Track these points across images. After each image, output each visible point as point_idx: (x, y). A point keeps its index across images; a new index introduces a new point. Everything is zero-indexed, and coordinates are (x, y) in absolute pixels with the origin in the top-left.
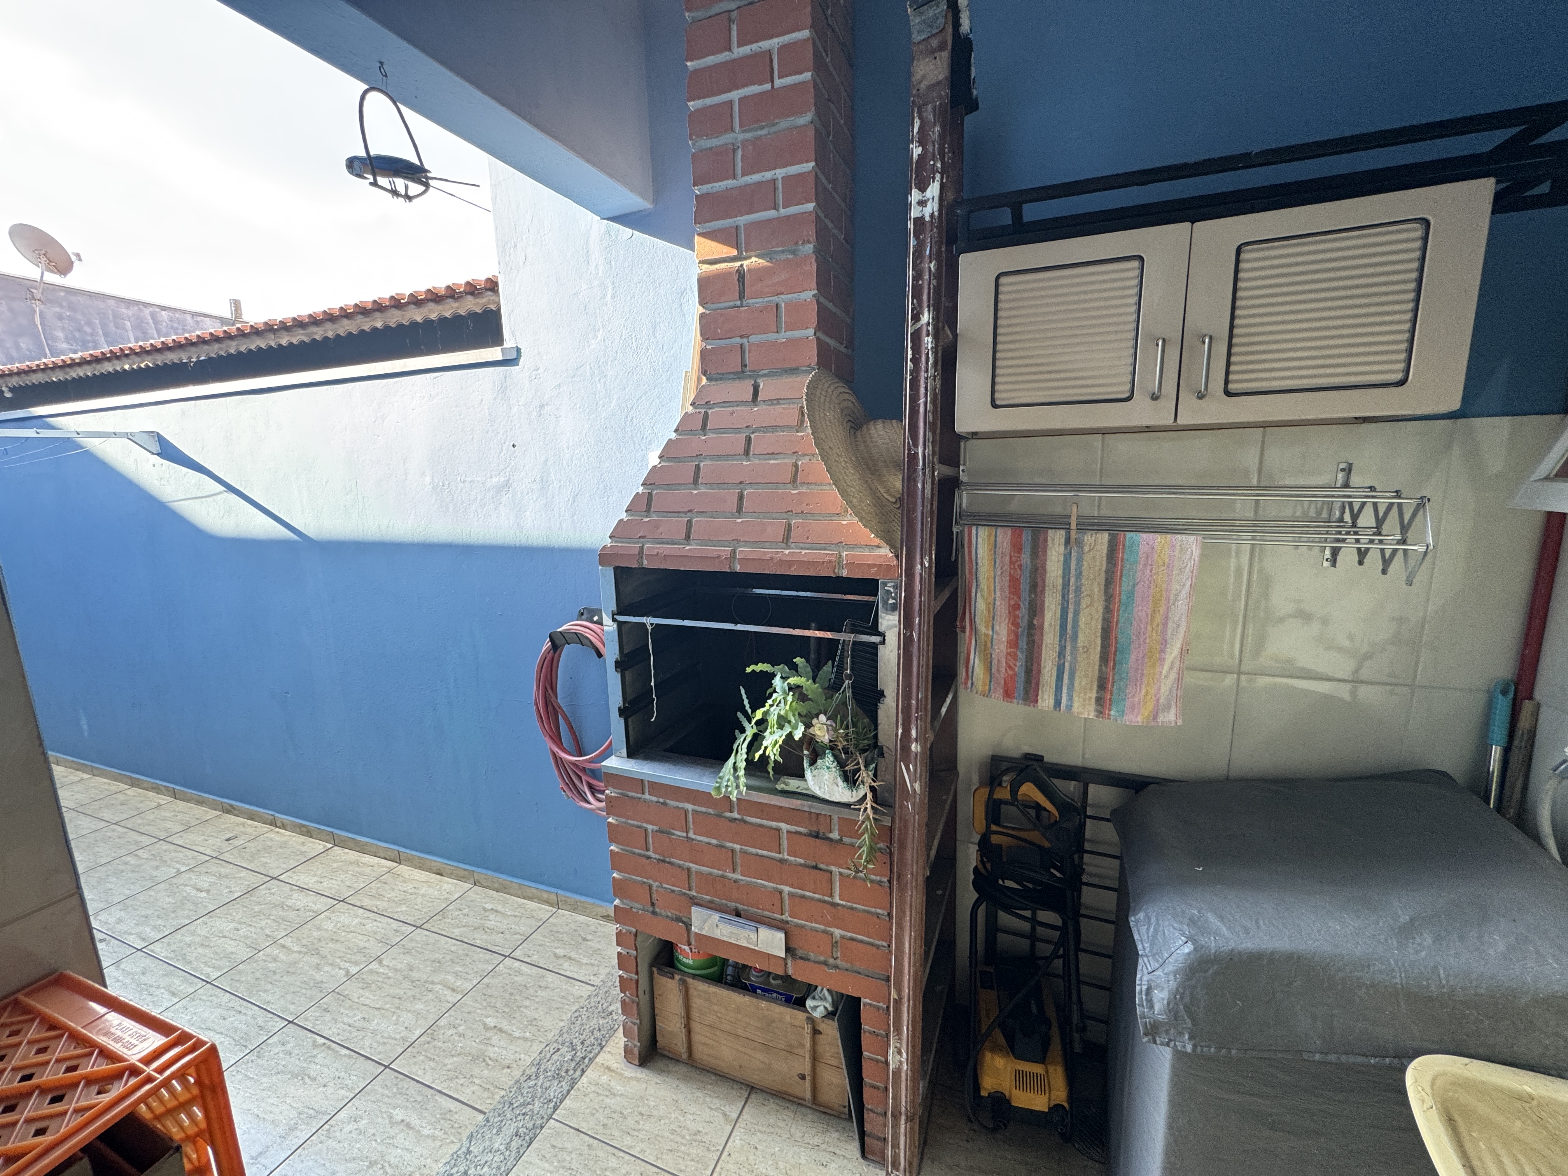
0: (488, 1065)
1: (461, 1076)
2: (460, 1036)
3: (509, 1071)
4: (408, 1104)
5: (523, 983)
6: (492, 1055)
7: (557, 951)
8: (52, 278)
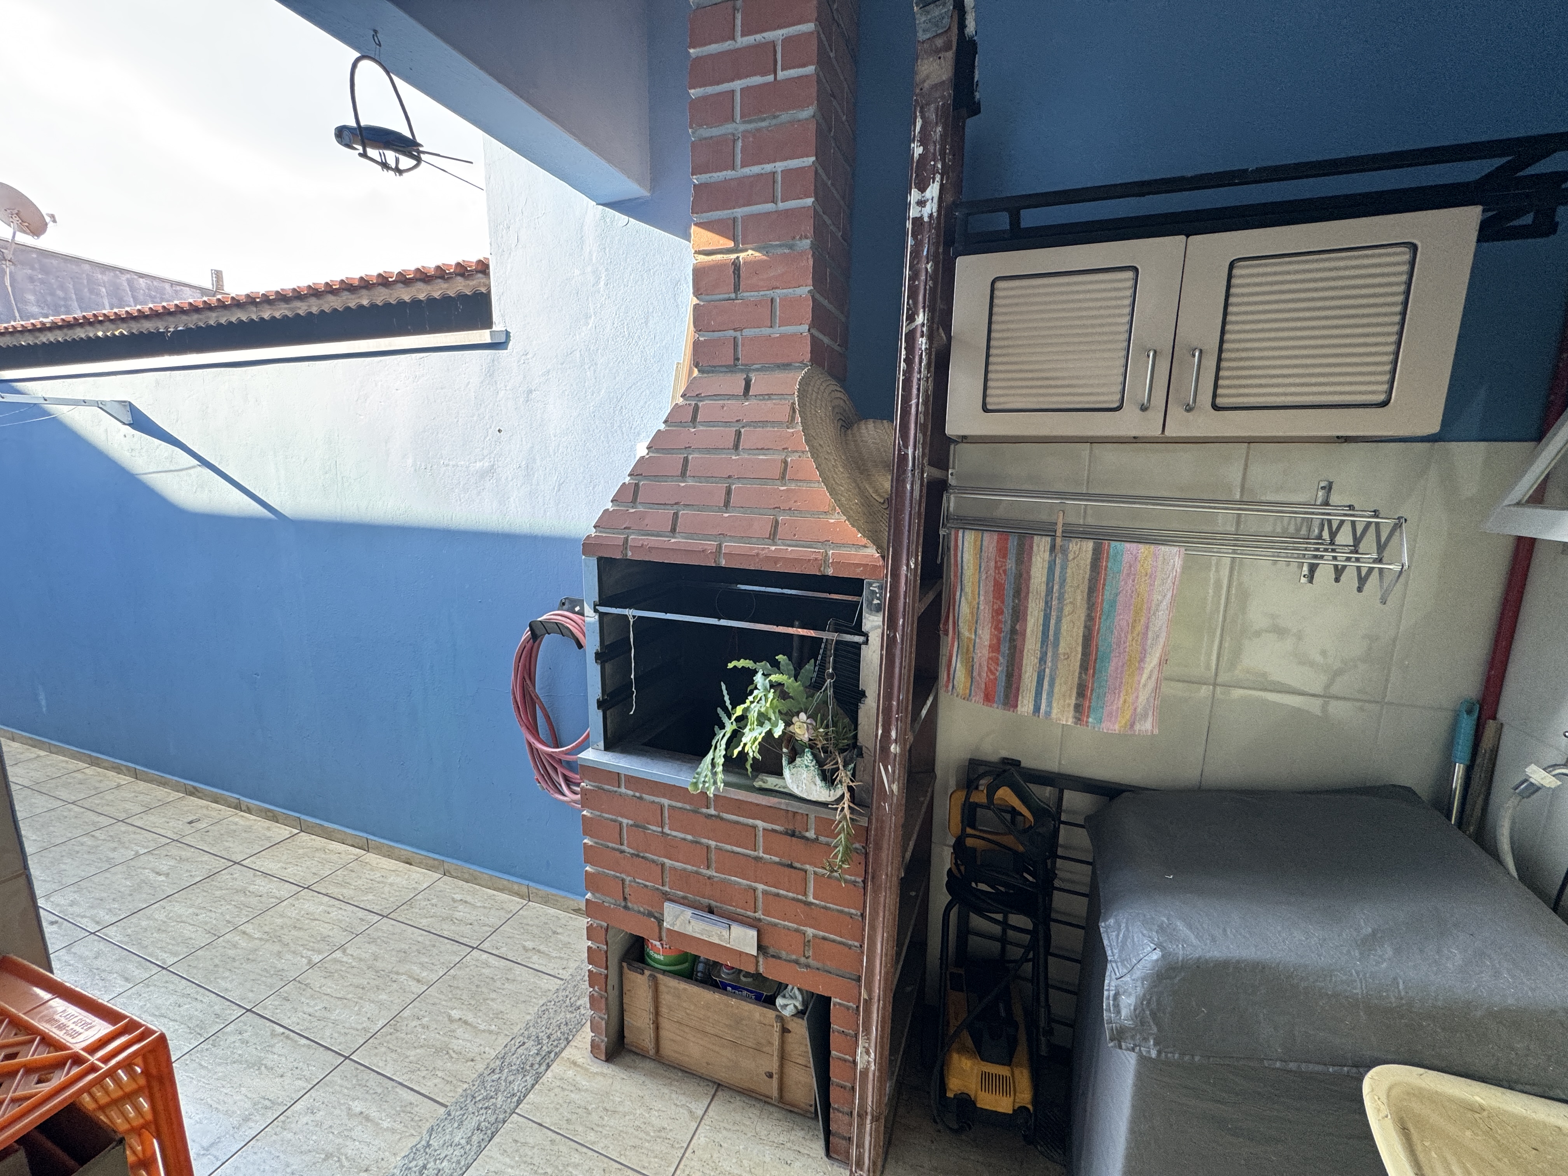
0: (452, 1058)
1: (423, 1068)
2: (423, 1028)
3: (472, 1064)
4: (367, 1096)
5: (491, 976)
6: (455, 1048)
7: (526, 944)
8: (24, 239)
